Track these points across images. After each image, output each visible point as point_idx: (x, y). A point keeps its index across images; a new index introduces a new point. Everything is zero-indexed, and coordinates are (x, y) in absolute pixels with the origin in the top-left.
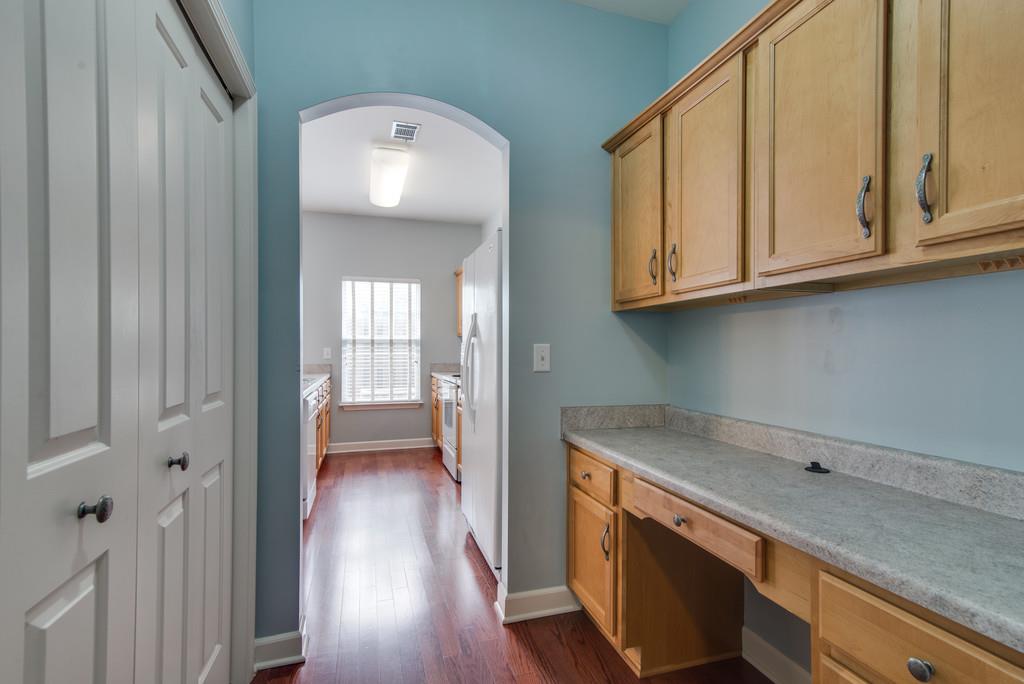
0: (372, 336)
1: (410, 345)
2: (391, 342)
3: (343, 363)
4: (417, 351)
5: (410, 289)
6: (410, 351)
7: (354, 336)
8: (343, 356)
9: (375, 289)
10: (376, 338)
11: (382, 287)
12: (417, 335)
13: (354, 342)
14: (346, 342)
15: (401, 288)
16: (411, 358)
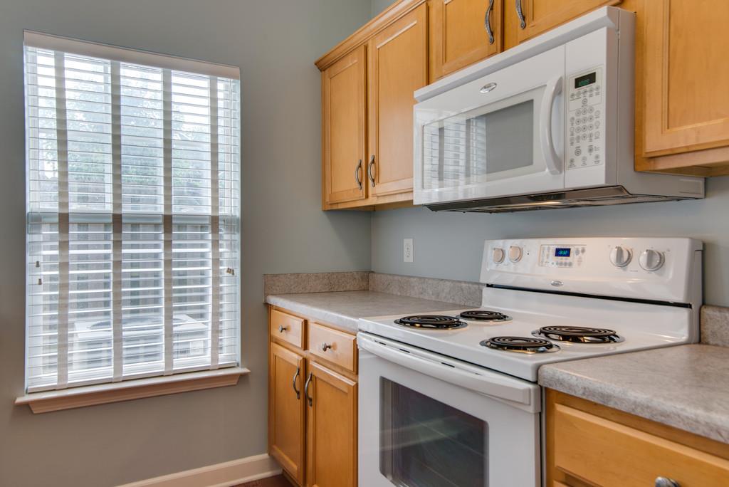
0: (117, 205)
1: (215, 230)
2: (168, 221)
3: (30, 279)
4: (231, 246)
5: (213, 90)
6: (216, 244)
7: (64, 204)
8: (30, 259)
10: (127, 209)
12: (231, 206)
13: (64, 220)
14: (39, 220)
16: (217, 262)
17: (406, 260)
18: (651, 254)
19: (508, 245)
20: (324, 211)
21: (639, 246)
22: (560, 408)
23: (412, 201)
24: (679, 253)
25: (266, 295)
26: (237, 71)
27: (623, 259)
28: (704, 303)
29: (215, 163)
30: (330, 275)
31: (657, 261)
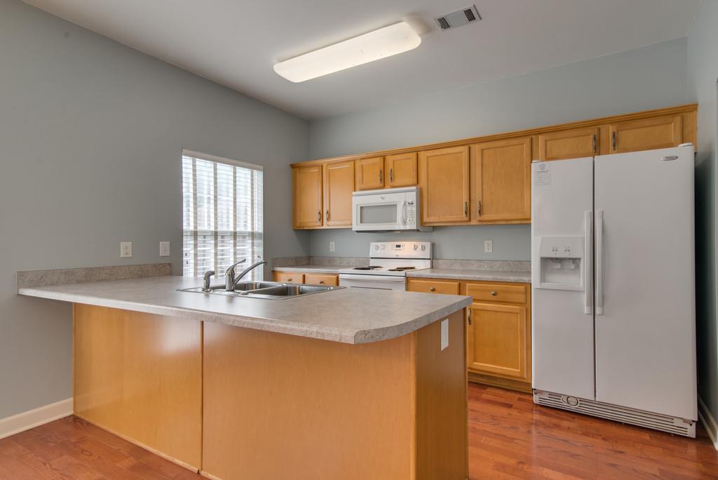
5: (252, 176)
7: (196, 227)
9: (218, 171)
11: (225, 170)
12: (259, 228)
14: (187, 233)
15: (244, 174)
16: (253, 252)
17: (331, 250)
18: (422, 246)
19: (379, 244)
20: (294, 230)
21: (419, 244)
22: (412, 281)
23: (351, 229)
24: (428, 245)
25: (273, 267)
26: (262, 167)
27: (415, 248)
28: (433, 259)
29: (252, 208)
30: (296, 258)
31: (423, 248)
